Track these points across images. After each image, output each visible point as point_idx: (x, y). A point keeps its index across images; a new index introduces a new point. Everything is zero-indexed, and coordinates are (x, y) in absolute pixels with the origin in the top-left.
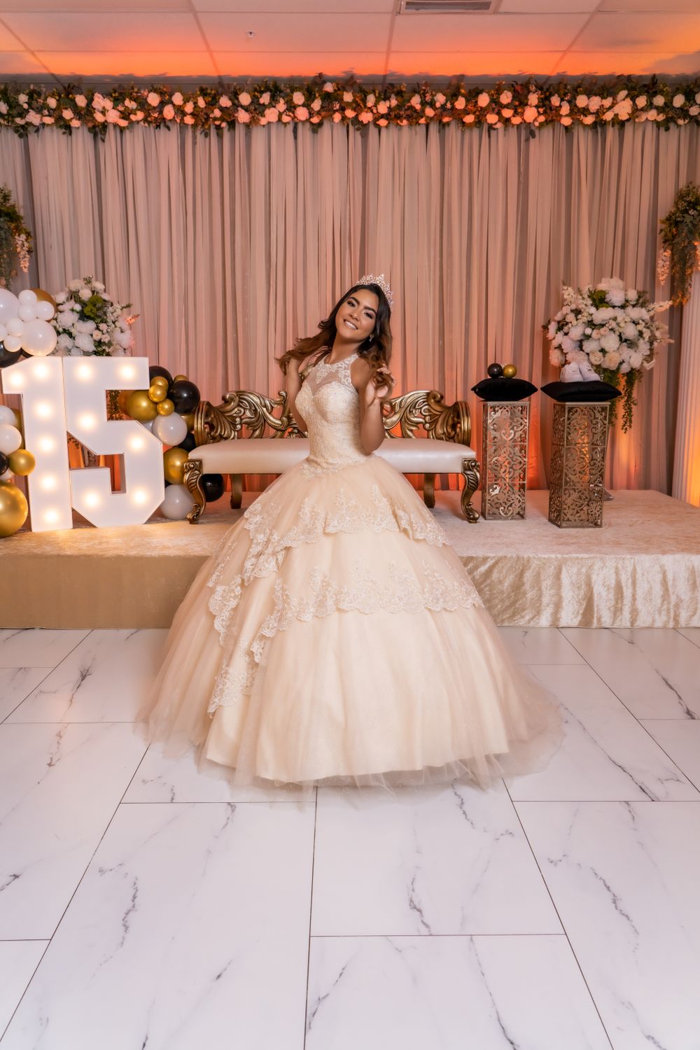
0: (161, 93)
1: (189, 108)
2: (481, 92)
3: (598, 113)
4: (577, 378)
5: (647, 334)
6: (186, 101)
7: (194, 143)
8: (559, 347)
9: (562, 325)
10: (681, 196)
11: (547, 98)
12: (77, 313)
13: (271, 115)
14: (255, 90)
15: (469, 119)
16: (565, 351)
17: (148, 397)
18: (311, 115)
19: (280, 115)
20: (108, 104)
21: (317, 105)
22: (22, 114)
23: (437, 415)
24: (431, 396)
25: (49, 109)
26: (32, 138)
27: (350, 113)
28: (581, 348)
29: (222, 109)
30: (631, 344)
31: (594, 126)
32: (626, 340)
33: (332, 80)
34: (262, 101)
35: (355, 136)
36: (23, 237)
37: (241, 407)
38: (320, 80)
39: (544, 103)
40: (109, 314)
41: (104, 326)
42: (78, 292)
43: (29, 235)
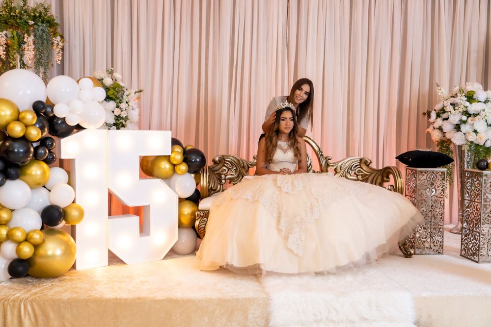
8: (440, 129)
17: (169, 161)
23: (367, 175)
24: (363, 161)
28: (458, 129)
36: (59, 38)
37: (226, 166)
40: (125, 96)
41: (123, 105)
42: (103, 79)
43: (62, 37)
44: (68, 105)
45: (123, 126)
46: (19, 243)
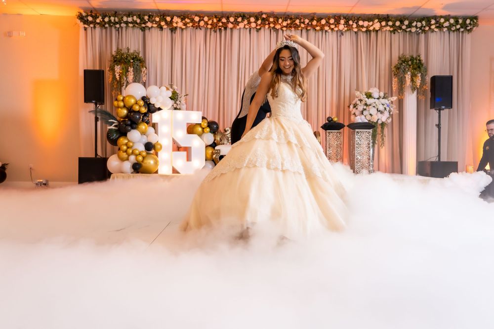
0: (200, 17)
1: (210, 22)
2: (322, 19)
3: (367, 27)
4: (360, 121)
5: (388, 109)
6: (209, 20)
7: (210, 35)
8: (354, 114)
9: (355, 106)
10: (400, 58)
11: (348, 22)
13: (241, 25)
14: (236, 16)
15: (318, 28)
16: (356, 115)
17: (201, 127)
18: (257, 26)
19: (245, 25)
20: (179, 20)
21: (259, 22)
22: (145, 23)
25: (156, 21)
26: (147, 31)
27: (272, 25)
28: (362, 114)
29: (222, 23)
30: (382, 112)
31: (366, 31)
32: (379, 111)
33: (265, 14)
34: (238, 20)
35: (274, 34)
36: (145, 68)
38: (261, 13)
39: (347, 23)
40: (179, 98)
41: (178, 102)
44: (156, 99)
46: (136, 155)
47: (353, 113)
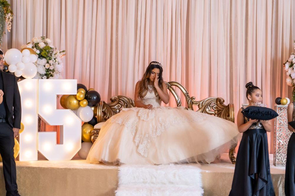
8: (290, 76)
12: (38, 54)
16: (293, 78)
17: (76, 99)
23: (221, 110)
24: (218, 100)
36: (10, 14)
37: (120, 104)
40: (53, 55)
41: (51, 62)
42: (38, 43)
43: (12, 12)
44: (16, 66)
45: (52, 76)
47: (288, 74)
